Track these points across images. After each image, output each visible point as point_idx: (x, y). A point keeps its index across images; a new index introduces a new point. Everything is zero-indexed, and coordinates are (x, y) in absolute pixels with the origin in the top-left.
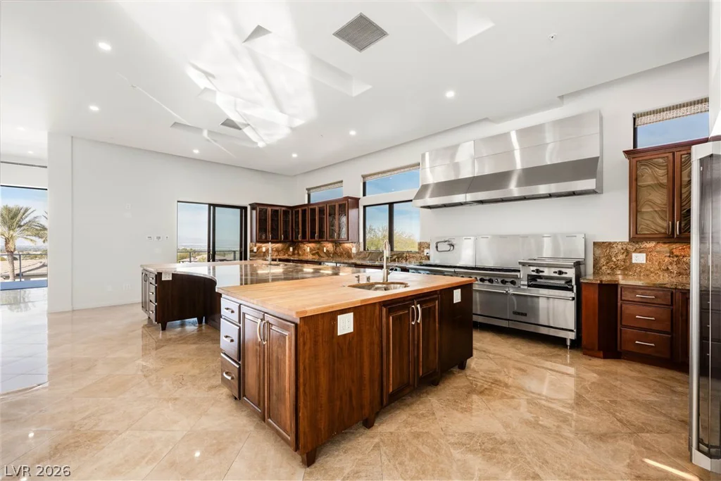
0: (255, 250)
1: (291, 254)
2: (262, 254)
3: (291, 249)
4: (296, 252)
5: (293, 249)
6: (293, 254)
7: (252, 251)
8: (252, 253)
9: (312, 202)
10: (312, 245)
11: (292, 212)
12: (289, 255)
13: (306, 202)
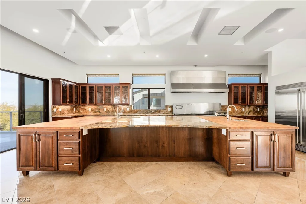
0: (55, 111)
1: (74, 112)
2: (59, 113)
3: (75, 109)
4: (77, 111)
5: (76, 109)
6: (76, 112)
7: (53, 111)
8: (53, 113)
9: (89, 83)
10: (93, 107)
11: (79, 87)
12: (74, 113)
13: (86, 83)
